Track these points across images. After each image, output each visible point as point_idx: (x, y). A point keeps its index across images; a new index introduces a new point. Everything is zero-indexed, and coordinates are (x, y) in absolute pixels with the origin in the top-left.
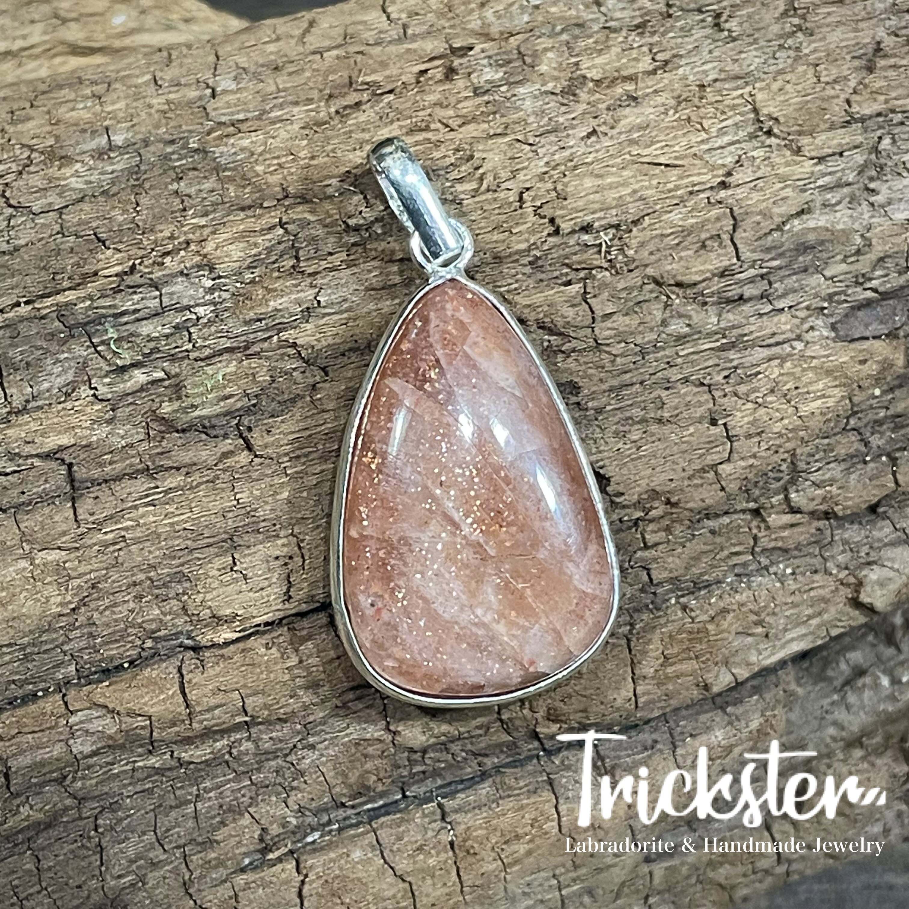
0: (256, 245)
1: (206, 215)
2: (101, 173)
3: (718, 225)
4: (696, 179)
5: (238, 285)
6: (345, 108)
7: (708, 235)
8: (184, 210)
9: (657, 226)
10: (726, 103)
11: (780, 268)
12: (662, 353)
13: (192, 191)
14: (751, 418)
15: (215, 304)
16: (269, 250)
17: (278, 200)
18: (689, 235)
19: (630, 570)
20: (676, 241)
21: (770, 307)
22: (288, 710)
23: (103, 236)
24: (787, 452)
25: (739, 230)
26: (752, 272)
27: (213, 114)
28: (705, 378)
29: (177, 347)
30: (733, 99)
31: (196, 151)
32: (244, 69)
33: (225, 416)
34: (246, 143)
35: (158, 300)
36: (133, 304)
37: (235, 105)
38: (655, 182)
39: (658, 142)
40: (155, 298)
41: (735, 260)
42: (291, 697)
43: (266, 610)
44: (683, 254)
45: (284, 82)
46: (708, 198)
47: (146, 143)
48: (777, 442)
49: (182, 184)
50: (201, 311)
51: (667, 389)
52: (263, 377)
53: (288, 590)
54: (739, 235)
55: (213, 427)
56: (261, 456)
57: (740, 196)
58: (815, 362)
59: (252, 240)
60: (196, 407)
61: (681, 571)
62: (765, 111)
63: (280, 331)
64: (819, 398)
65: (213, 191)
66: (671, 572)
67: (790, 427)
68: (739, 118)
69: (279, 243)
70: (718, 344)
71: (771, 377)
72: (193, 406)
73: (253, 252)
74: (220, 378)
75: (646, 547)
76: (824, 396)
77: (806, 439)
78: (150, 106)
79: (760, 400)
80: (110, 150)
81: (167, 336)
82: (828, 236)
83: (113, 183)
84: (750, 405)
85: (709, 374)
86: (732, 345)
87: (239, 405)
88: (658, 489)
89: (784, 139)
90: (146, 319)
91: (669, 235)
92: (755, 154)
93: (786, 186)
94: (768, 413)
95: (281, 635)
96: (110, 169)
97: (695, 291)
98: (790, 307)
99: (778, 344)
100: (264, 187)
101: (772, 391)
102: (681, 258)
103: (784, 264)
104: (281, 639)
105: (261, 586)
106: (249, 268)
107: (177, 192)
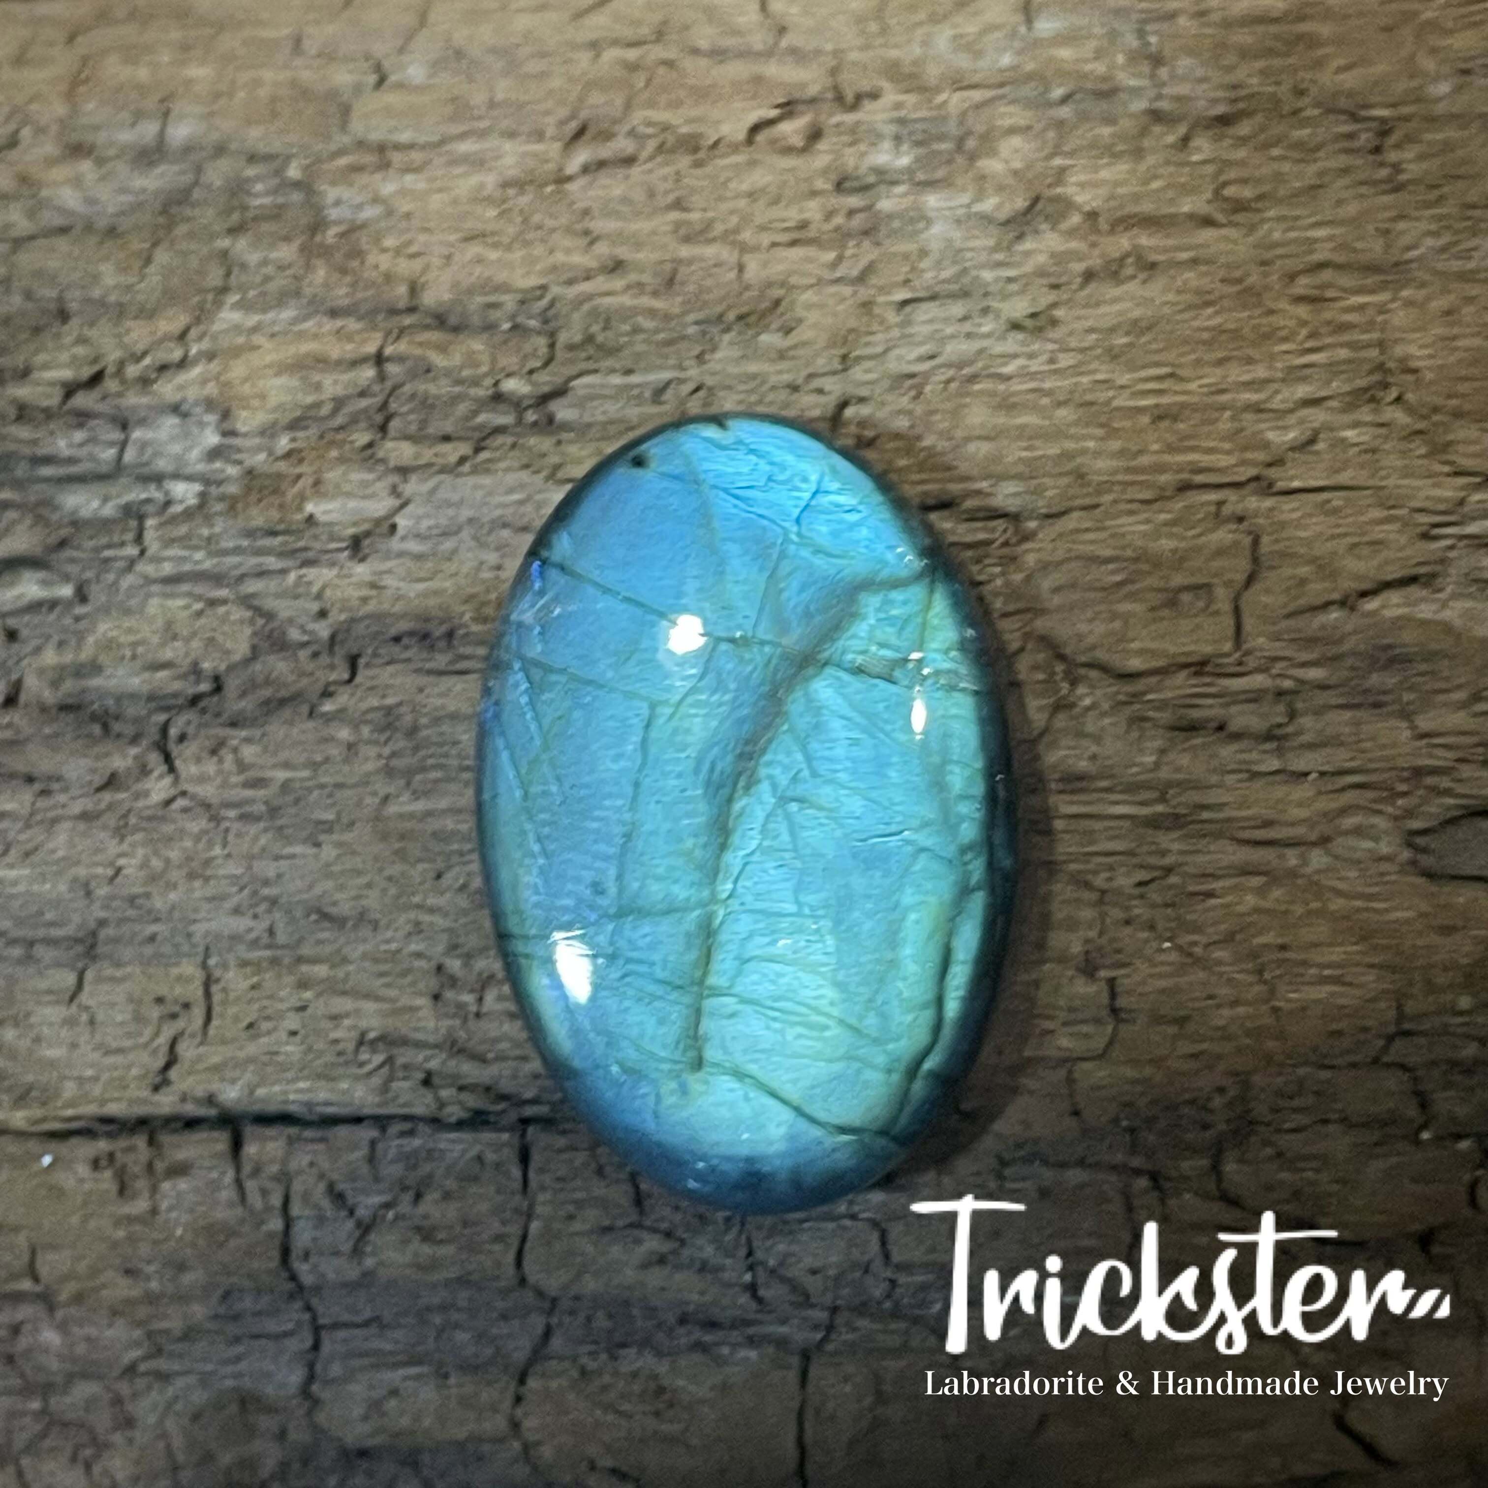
1: (261, 308)
2: (118, 190)
3: (1218, 565)
4: (1204, 459)
7: (1188, 581)
9: (1090, 536)
11: (1325, 688)
14: (1170, 984)
15: (208, 482)
18: (1149, 570)
19: (847, 1222)
22: (117, 1295)
23: (71, 306)
24: (1232, 1075)
25: (1257, 587)
26: (1258, 681)
27: (357, 123)
28: (1095, 873)
30: (1344, 311)
32: (458, 51)
33: (146, 701)
35: (116, 450)
36: (70, 447)
41: (1228, 646)
43: (118, 1094)
44: (1124, 607)
46: (1220, 504)
47: (220, 150)
48: (1216, 1048)
49: (241, 241)
50: (179, 489)
52: (240, 647)
53: (168, 1066)
54: (1255, 597)
55: (118, 716)
56: (193, 797)
57: (1286, 517)
58: (1338, 904)
59: (316, 377)
62: (1399, 351)
69: (362, 394)
70: (1145, 811)
71: (1236, 909)
73: (310, 399)
76: (1338, 980)
77: (1279, 1058)
79: (1198, 950)
80: (158, 149)
81: (107, 522)
82: (1447, 644)
83: (127, 214)
85: (1111, 868)
86: (1175, 822)
87: (177, 686)
89: (1425, 417)
90: (82, 480)
91: (1107, 561)
92: (1349, 434)
93: (1394, 518)
94: (1208, 983)
95: (133, 1149)
96: (137, 184)
97: (1130, 688)
98: (1322, 774)
99: (1272, 843)
103: (1333, 681)
104: (130, 1158)
105: (117, 1044)
106: (289, 427)
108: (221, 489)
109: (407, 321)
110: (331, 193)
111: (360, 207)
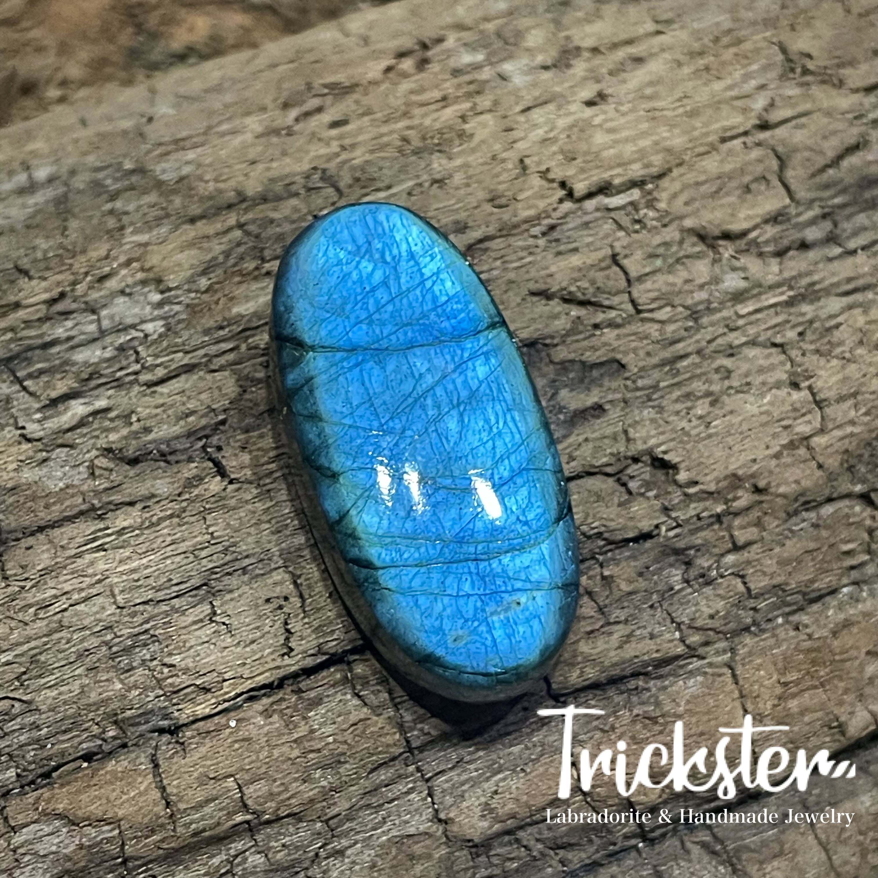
108: (177, 318)
109: (244, 205)
110: (158, 169)
111: (179, 168)
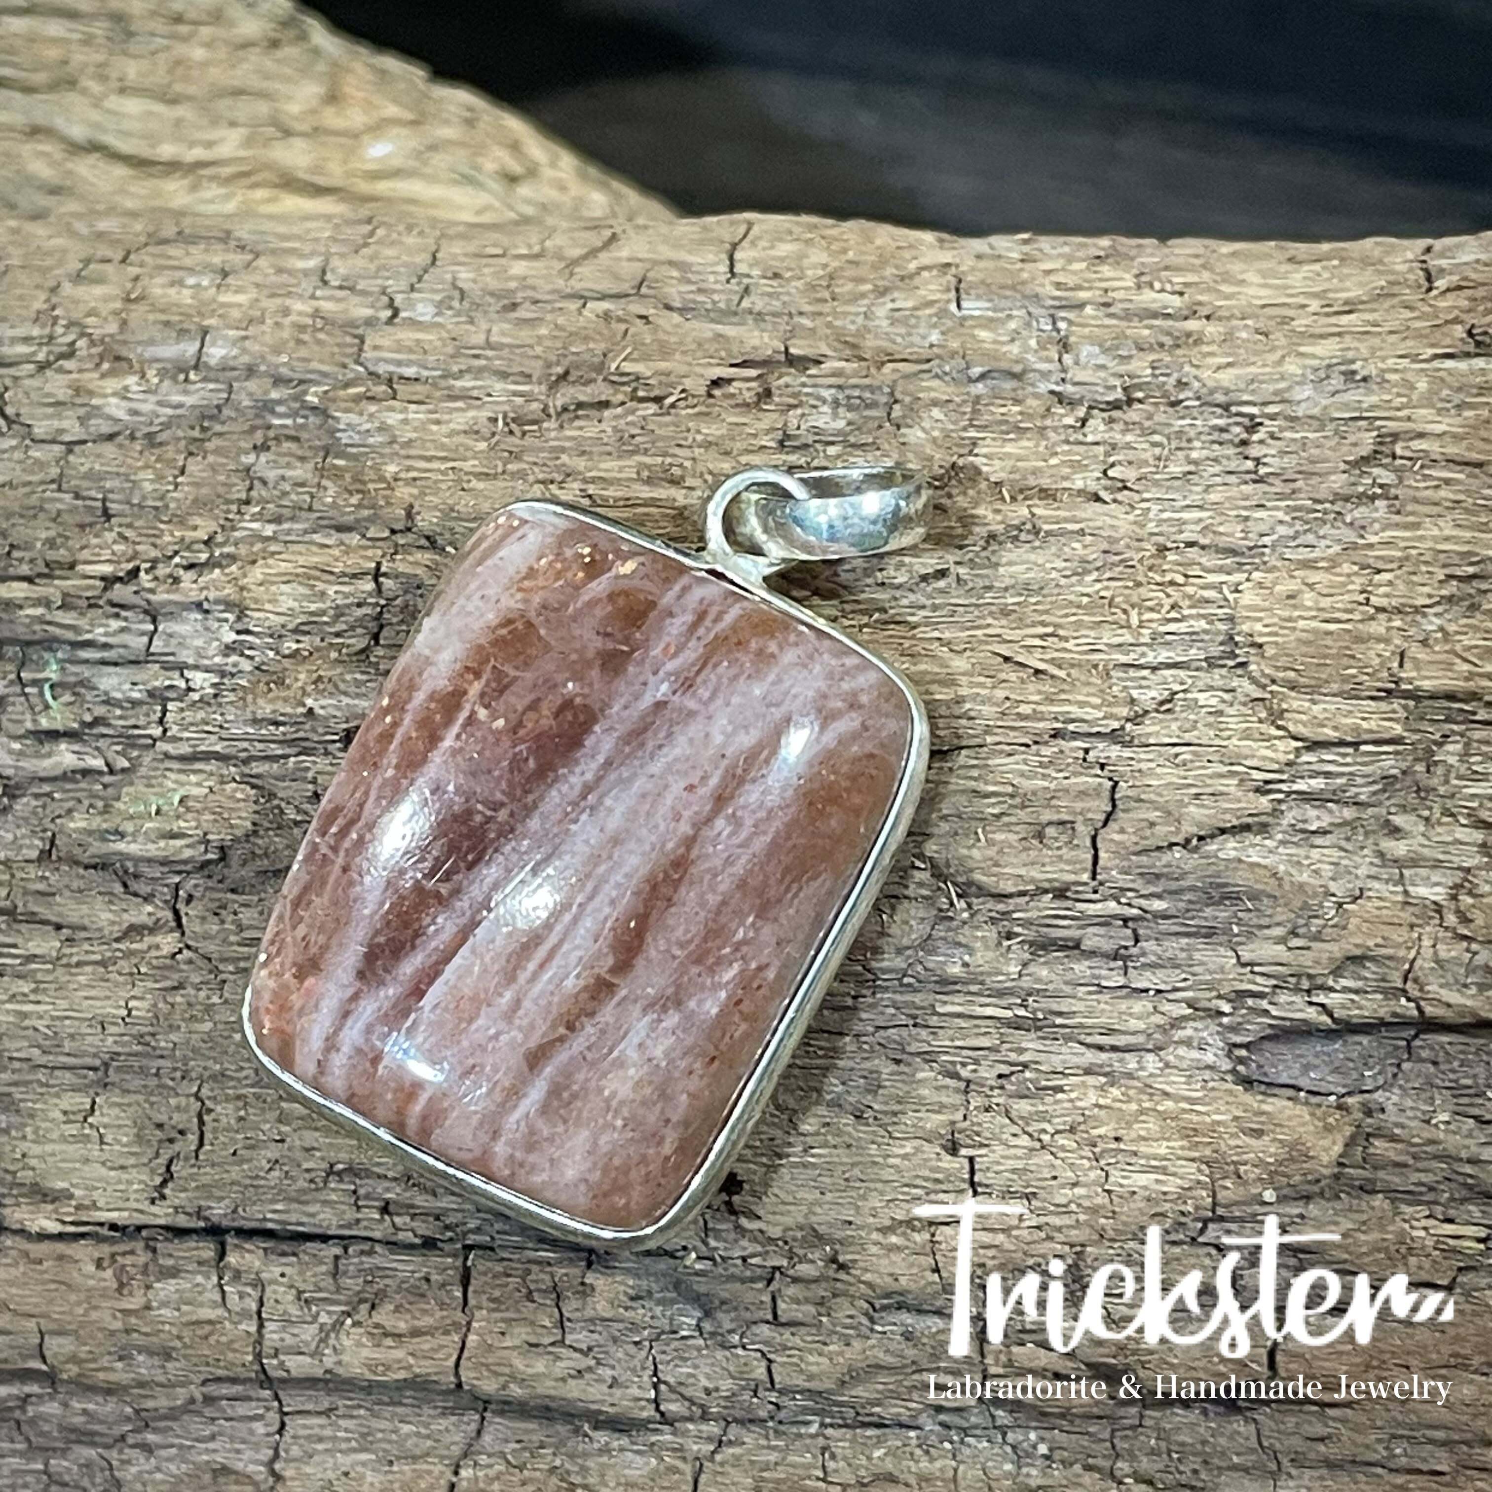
0: (323, 594)
1: (277, 520)
2: (160, 403)
3: (1079, 805)
4: (1075, 711)
5: (271, 654)
6: (580, 405)
7: (1055, 817)
8: (247, 502)
9: (975, 773)
10: (1190, 590)
11: (1166, 917)
12: (908, 998)
13: (272, 475)
14: (1020, 1164)
15: (223, 674)
16: (339, 612)
17: (393, 532)
18: (1023, 807)
19: (740, 1351)
20: (996, 811)
21: (1121, 981)
22: (112, 1377)
23: (113, 507)
24: (1072, 1246)
25: (1112, 825)
26: (1112, 906)
27: (368, 354)
28: (964, 1065)
29: (136, 727)
30: (1203, 587)
31: (314, 408)
32: (462, 292)
33: (162, 864)
34: (393, 419)
35: (145, 639)
36: (106, 634)
37: (411, 351)
38: (1000, 694)
39: (1044, 624)
40: (143, 634)
41: (1085, 877)
42: (121, 1359)
43: (121, 1204)
44: (999, 837)
45: (503, 334)
46: (1087, 751)
47: (251, 371)
48: (1056, 1221)
49: (263, 458)
50: (198, 678)
51: (898, 1062)
52: (243, 823)
53: (164, 1183)
54: (1111, 835)
55: (136, 876)
56: (196, 950)
57: (1144, 766)
58: (1168, 1105)
59: (320, 586)
60: (122, 835)
61: (829, 1385)
62: (1245, 628)
63: (305, 752)
64: (1155, 1169)
65: (302, 485)
66: (811, 1377)
67: (1086, 1203)
68: (1203, 624)
69: (359, 605)
70: (1009, 1014)
71: (1079, 1104)
72: (117, 832)
73: (313, 607)
74: (176, 800)
75: (775, 1321)
76: (1164, 1171)
77: (1111, 1233)
78: (286, 312)
79: (1046, 1138)
80: (196, 367)
81: (135, 703)
82: (1271, 886)
83: (166, 426)
84: (1025, 1140)
85: (976, 1062)
86: (1033, 1025)
87: (187, 853)
88: (822, 1229)
89: (1264, 687)
90: (116, 664)
91: (987, 795)
92: (1202, 698)
93: (1232, 774)
94: (1053, 1166)
95: (132, 1252)
96: (176, 398)
97: (1001, 907)
98: (1159, 991)
99: (1114, 1049)
100: (382, 503)
101: (1072, 1130)
102: (990, 843)
103: (1173, 912)
104: (128, 1260)
105: (122, 1162)
106: (296, 631)
107: (248, 470)
